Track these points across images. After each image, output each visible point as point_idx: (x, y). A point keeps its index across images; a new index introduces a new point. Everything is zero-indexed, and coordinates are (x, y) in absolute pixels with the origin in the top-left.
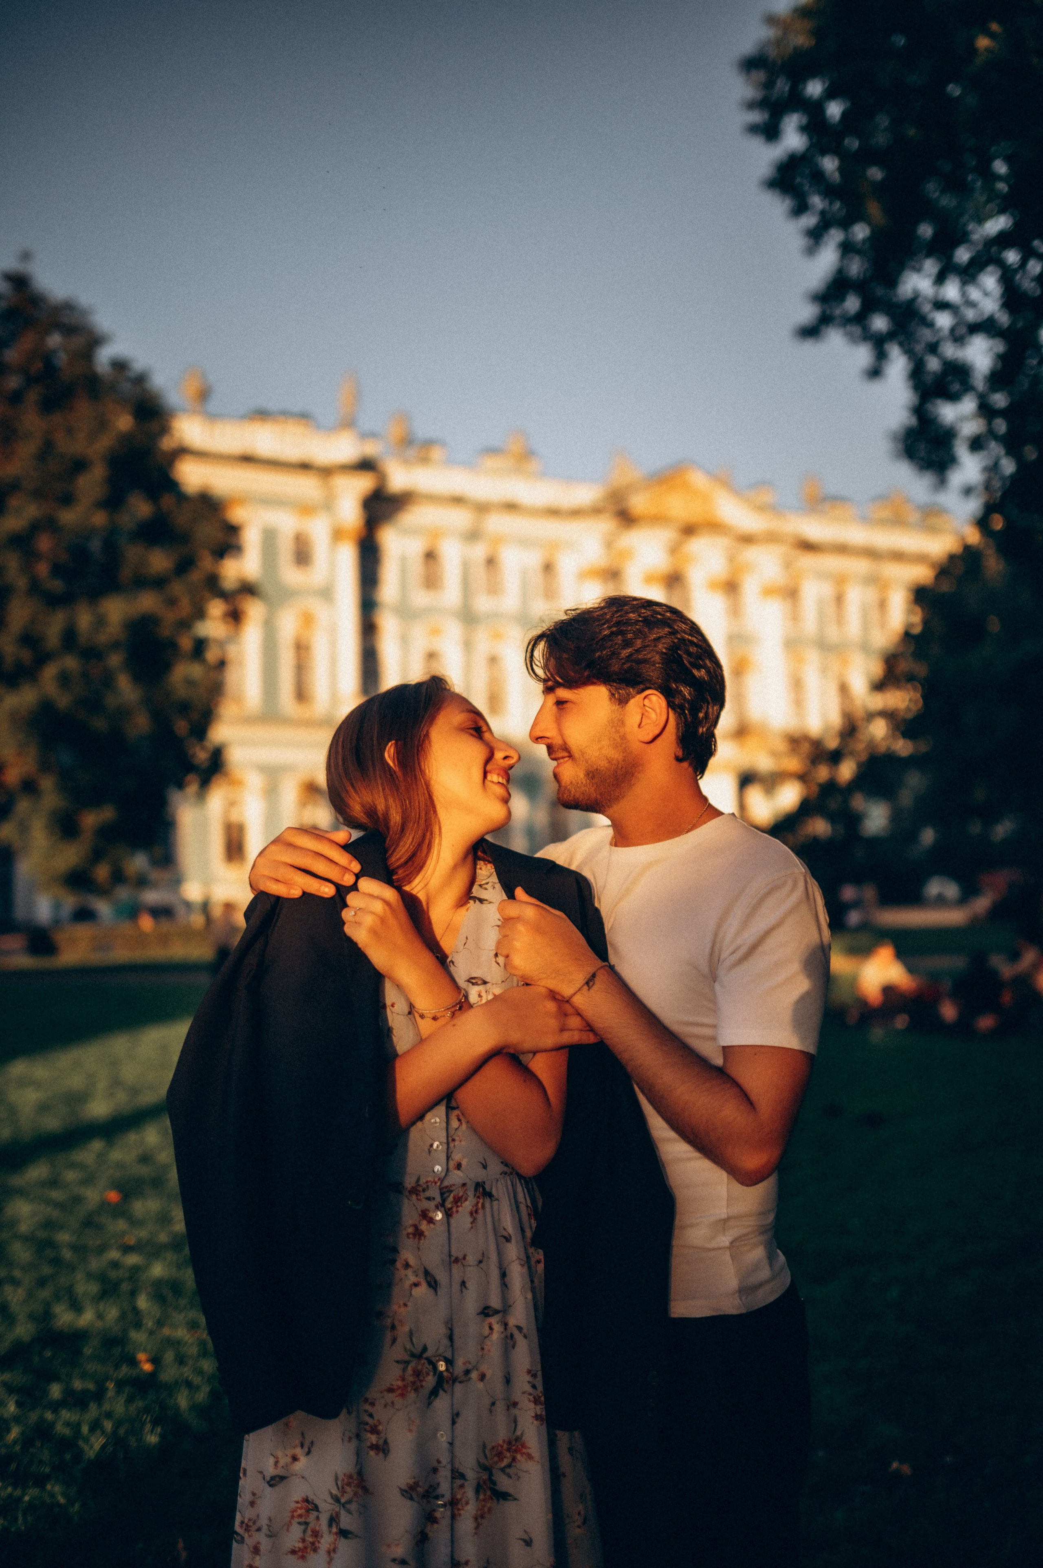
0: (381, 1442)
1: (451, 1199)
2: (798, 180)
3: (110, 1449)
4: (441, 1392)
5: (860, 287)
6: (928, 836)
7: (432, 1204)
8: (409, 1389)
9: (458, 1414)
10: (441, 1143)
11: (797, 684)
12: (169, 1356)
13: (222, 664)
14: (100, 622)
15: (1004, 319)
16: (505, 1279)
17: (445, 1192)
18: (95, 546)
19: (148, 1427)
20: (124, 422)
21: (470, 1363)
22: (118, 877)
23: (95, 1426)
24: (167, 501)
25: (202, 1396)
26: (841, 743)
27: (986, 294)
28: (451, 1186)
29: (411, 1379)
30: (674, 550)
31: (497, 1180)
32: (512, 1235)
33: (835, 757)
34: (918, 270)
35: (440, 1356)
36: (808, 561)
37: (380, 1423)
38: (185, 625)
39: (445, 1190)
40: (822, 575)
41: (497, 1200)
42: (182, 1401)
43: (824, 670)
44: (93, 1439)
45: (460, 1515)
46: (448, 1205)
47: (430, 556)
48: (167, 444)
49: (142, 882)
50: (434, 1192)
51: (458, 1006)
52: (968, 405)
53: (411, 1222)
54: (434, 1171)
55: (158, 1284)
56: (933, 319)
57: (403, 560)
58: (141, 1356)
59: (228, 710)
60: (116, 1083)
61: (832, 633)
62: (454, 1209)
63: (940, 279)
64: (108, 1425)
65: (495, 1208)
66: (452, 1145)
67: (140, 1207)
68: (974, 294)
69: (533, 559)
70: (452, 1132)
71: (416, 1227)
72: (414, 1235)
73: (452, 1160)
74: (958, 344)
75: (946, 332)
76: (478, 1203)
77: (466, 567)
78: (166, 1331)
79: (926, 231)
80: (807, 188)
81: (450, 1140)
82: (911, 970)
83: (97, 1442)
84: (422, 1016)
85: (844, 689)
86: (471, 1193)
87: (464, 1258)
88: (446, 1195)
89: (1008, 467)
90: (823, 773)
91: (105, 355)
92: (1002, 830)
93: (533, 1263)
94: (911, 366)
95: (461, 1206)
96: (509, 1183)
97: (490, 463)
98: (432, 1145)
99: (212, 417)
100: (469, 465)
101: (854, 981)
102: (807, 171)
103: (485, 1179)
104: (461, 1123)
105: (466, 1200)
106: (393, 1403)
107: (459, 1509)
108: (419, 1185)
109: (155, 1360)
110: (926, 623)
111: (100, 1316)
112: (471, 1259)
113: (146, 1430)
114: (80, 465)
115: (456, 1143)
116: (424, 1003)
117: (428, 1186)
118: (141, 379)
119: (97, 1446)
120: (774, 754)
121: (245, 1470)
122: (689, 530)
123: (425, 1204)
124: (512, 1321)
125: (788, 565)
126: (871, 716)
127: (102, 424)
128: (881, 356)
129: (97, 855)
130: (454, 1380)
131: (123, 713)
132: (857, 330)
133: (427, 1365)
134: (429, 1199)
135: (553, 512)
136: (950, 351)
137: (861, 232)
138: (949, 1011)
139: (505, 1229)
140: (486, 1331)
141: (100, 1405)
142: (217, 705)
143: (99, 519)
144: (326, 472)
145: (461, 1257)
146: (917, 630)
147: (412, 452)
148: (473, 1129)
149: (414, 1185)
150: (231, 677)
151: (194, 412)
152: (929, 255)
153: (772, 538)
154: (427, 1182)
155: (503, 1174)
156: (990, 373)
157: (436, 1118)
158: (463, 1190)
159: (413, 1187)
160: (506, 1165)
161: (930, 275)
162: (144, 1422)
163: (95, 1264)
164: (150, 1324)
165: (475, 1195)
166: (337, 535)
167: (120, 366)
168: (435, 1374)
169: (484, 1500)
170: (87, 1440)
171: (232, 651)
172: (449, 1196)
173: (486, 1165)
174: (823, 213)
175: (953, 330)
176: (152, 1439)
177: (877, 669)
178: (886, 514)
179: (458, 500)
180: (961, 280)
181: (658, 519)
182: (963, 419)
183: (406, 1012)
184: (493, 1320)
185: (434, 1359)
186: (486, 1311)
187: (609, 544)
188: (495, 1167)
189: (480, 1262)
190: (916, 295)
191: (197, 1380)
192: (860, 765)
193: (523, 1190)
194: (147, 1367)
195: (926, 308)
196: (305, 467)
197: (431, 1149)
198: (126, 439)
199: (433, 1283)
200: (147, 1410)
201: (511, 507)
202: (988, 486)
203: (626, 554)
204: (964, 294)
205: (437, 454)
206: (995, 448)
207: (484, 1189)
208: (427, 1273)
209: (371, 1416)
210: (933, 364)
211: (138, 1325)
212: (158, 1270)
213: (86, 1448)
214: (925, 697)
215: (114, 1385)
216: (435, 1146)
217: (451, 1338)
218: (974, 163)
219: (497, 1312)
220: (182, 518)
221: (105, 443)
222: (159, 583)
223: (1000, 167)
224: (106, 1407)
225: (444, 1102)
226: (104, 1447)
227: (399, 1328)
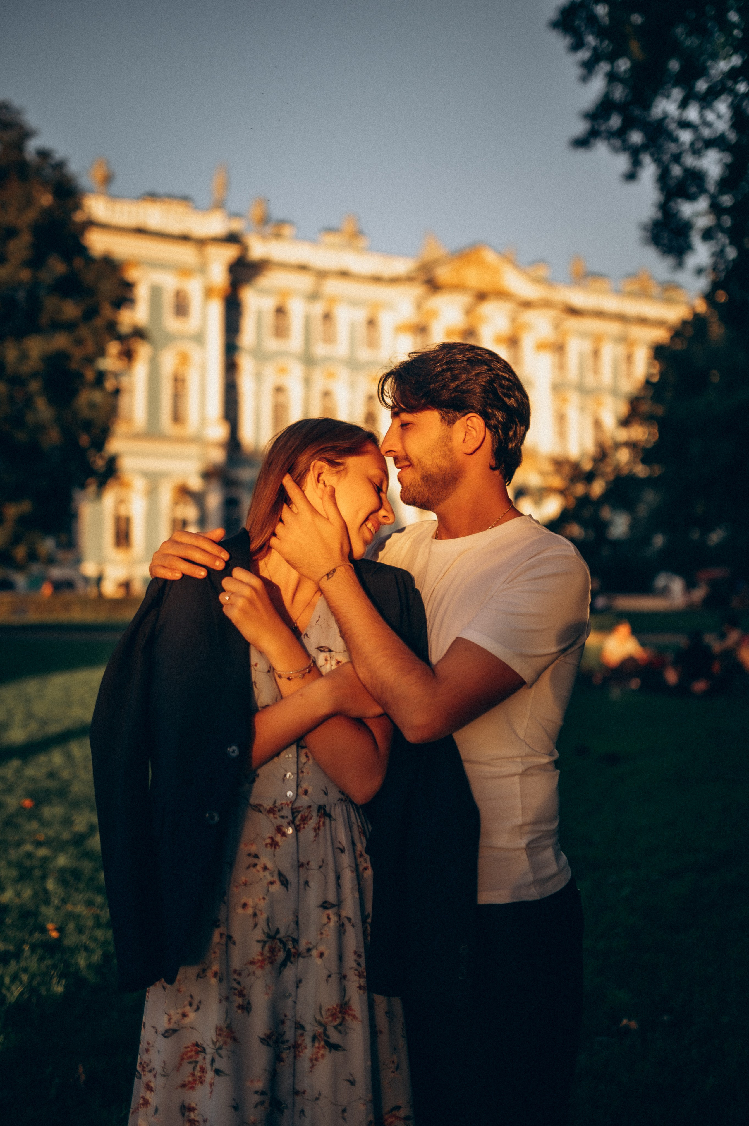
0: (245, 1003)
1: (299, 817)
2: (577, 23)
3: (26, 996)
4: (289, 964)
5: (622, 108)
6: (659, 541)
7: (285, 822)
8: (267, 962)
9: (300, 981)
10: (292, 774)
11: (561, 418)
12: (71, 926)
13: (117, 392)
14: (24, 356)
15: (732, 137)
16: (339, 881)
17: (295, 812)
18: (21, 295)
19: (55, 980)
20: (46, 200)
21: (310, 943)
22: (33, 556)
23: (15, 978)
24: (78, 262)
25: (96, 957)
26: (594, 466)
27: (719, 116)
28: (299, 808)
29: (268, 955)
30: (469, 312)
31: (335, 805)
32: (346, 848)
33: (589, 477)
34: (668, 96)
35: (289, 936)
36: (573, 323)
37: (245, 988)
38: (90, 360)
39: (295, 811)
40: (583, 335)
41: (335, 820)
42: (82, 961)
43: (582, 409)
44: (13, 988)
45: (300, 1056)
46: (297, 822)
47: (280, 311)
48: (79, 217)
49: (51, 561)
50: (287, 812)
51: (308, 670)
52: (702, 204)
53: (269, 835)
54: (287, 796)
55: (62, 871)
56: (677, 135)
57: (260, 313)
58: (50, 926)
59: (121, 428)
60: (30, 716)
61: (590, 380)
62: (302, 826)
63: (684, 105)
64: (25, 978)
65: (333, 826)
66: (301, 775)
67: (48, 812)
68: (710, 116)
69: (360, 315)
70: (301, 766)
71: (272, 838)
72: (271, 845)
73: (301, 787)
74: (697, 156)
75: (687, 146)
76: (320, 821)
77: (308, 320)
78: (69, 907)
79: (674, 65)
80: (583, 29)
81: (299, 772)
82: (643, 644)
83: (16, 991)
84: (280, 676)
85: (597, 424)
86: (314, 814)
87: (308, 864)
88: (296, 814)
89: (731, 253)
90: (580, 489)
91: (32, 145)
92: (715, 537)
93: (361, 869)
94: (659, 172)
95: (307, 823)
96: (344, 807)
97: (330, 239)
98: (285, 775)
99: (114, 197)
100: (313, 241)
101: (600, 651)
102: (584, 16)
103: (326, 804)
104: (308, 760)
105: (311, 818)
106: (254, 973)
107: (299, 1052)
108: (276, 807)
109: (60, 929)
110: (662, 374)
111: (18, 894)
112: (313, 865)
113: (54, 982)
114: (11, 232)
115: (305, 774)
116: (281, 666)
117: (282, 808)
118: (60, 165)
119: (16, 994)
120: (542, 473)
121: (144, 1023)
122: (482, 296)
123: (279, 821)
124: (344, 914)
125: (557, 326)
126: (617, 446)
127: (29, 201)
128: (636, 163)
129: (16, 539)
130: (298, 955)
131: (40, 428)
132: (618, 143)
133: (279, 944)
134: (282, 817)
135: (377, 279)
136: (689, 161)
137: (623, 65)
138: (671, 677)
139: (340, 843)
140: (325, 920)
141: (18, 963)
142: (113, 423)
143: (25, 275)
144: (201, 243)
145: (305, 863)
146: (655, 379)
147: (269, 230)
148: (318, 764)
149: (272, 806)
150: (124, 402)
151: (100, 193)
152: (675, 85)
153: (546, 304)
154: (282, 804)
155: (340, 801)
156: (719, 179)
157: (289, 755)
158: (308, 811)
159: (271, 808)
160: (343, 794)
161: (675, 101)
162: (52, 975)
163: (14, 854)
164: (56, 902)
165: (318, 815)
166: (209, 292)
167: (44, 154)
168: (284, 950)
169: (318, 1048)
170: (8, 989)
171: (125, 381)
172: (298, 815)
173: (327, 793)
174: (595, 49)
175: (692, 144)
176: (59, 989)
177: (623, 409)
178: (634, 287)
179: (303, 268)
180: (700, 105)
181: (458, 287)
182: (698, 215)
183: (266, 671)
184: (331, 912)
185: (284, 939)
186: (325, 905)
187: (419, 306)
188: (334, 795)
189: (320, 867)
190: (665, 116)
191: (92, 945)
192: (607, 483)
193: (355, 814)
194: (54, 934)
195: (673, 126)
196: (185, 238)
197: (285, 778)
198: (47, 212)
199: (285, 882)
200: (55, 966)
201: (344, 274)
202: (715, 268)
203: (433, 314)
204: (702, 116)
205: (287, 231)
206: (723, 238)
207: (325, 810)
208: (280, 874)
209: (239, 983)
210: (676, 171)
211: (47, 902)
212: (62, 861)
213: (8, 995)
214: (660, 431)
215: (29, 948)
216: (288, 776)
217: (297, 923)
218: (713, 13)
219: (333, 906)
220: (89, 277)
221: (31, 215)
222: (70, 327)
223: (734, 17)
224: (23, 964)
225: (296, 743)
226: (21, 994)
227: (259, 916)
